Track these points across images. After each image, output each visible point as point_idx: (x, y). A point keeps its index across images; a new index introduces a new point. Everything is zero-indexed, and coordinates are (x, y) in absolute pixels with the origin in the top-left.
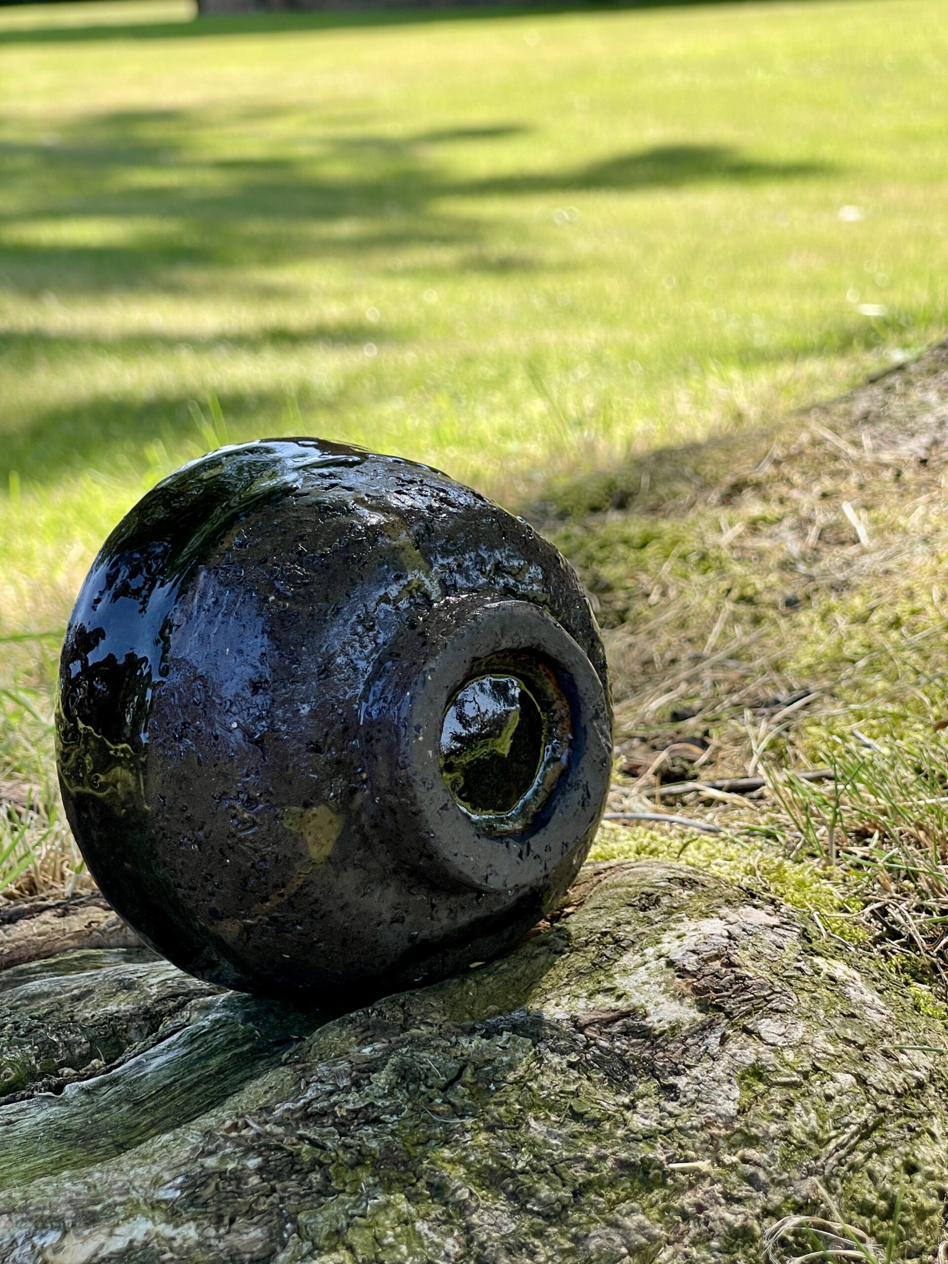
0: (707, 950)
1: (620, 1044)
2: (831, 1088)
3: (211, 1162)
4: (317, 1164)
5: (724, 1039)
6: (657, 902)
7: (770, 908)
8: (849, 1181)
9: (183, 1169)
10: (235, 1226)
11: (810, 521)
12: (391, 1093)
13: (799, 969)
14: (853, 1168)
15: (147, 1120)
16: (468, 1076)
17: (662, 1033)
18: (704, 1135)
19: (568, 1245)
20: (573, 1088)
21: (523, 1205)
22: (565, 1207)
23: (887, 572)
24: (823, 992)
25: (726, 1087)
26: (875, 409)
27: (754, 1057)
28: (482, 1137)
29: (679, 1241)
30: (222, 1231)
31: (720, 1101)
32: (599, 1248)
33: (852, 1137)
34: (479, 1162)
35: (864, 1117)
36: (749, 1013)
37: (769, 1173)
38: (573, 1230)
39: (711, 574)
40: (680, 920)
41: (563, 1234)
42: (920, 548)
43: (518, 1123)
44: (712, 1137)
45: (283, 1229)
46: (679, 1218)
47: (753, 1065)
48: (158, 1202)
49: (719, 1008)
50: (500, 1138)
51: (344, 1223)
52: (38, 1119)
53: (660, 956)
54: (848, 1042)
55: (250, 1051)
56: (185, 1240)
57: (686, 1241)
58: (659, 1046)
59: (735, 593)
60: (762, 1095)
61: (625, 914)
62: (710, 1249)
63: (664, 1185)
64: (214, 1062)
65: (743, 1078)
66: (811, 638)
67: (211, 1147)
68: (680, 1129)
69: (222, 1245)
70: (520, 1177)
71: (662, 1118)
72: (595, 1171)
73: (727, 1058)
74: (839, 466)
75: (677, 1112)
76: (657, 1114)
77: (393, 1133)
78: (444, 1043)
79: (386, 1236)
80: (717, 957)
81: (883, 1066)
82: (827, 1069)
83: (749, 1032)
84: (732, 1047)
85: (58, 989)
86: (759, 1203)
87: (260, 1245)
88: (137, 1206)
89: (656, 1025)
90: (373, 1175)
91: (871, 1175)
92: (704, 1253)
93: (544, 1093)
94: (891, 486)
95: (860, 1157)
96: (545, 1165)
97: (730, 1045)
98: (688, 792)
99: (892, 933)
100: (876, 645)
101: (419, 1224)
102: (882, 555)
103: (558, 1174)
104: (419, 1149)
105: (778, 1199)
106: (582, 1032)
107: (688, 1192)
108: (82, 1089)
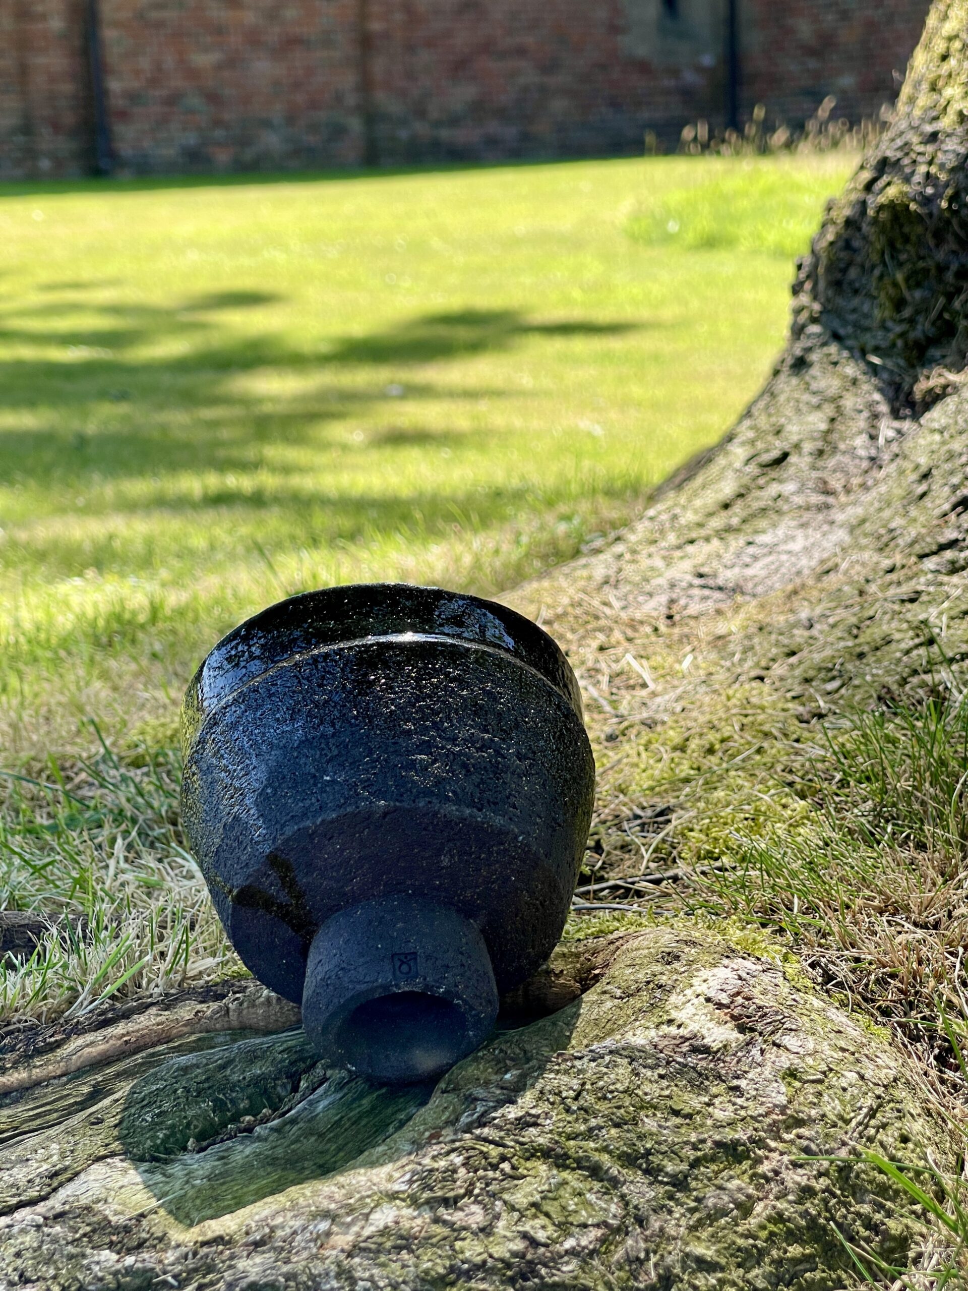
0: (730, 989)
1: (692, 1060)
2: (844, 1082)
3: (426, 1162)
4: (503, 1159)
6: (677, 958)
7: (753, 959)
9: (407, 1168)
10: (459, 1205)
13: (794, 1000)
14: (871, 1140)
16: (589, 1089)
17: (719, 1049)
18: (768, 1120)
19: (693, 1204)
20: (667, 1093)
21: (656, 1178)
22: (686, 1177)
23: (683, 710)
24: (814, 1016)
25: (775, 1085)
26: (612, 574)
27: (788, 1063)
28: (613, 1131)
29: (766, 1198)
30: (450, 1210)
31: (774, 1095)
32: (715, 1205)
33: (865, 1117)
34: (618, 1149)
35: (869, 1102)
36: (773, 1032)
37: (818, 1145)
38: (695, 1193)
40: (698, 970)
41: (688, 1197)
43: (635, 1121)
44: (775, 1122)
45: (493, 1204)
46: (762, 1181)
47: (789, 1069)
48: (397, 1192)
49: (752, 1030)
50: (628, 1131)
51: (536, 1197)
52: (247, 1153)
53: (698, 996)
54: (843, 1050)
57: (771, 1197)
58: (719, 1059)
60: (800, 1090)
61: (658, 968)
62: (788, 1202)
63: (748, 1158)
65: (784, 1078)
66: (643, 766)
68: (751, 1117)
69: (454, 1219)
70: (650, 1157)
71: (736, 1110)
72: (700, 1150)
74: (602, 623)
75: (745, 1105)
76: (731, 1108)
77: (551, 1131)
79: (569, 1205)
80: (739, 993)
81: (871, 1067)
82: (838, 1069)
83: (779, 1046)
84: (770, 1056)
86: (814, 1167)
87: (481, 1218)
88: (381, 1197)
89: (713, 1045)
90: (545, 1163)
91: (882, 1144)
92: (786, 1205)
93: (648, 1098)
94: (653, 638)
95: (872, 1131)
96: (664, 1148)
97: (768, 1056)
98: (603, 890)
99: (828, 977)
100: (704, 768)
101: (588, 1196)
102: (672, 695)
103: (676, 1154)
104: (572, 1143)
105: (826, 1164)
106: (661, 1052)
107: (766, 1162)
108: (272, 1129)
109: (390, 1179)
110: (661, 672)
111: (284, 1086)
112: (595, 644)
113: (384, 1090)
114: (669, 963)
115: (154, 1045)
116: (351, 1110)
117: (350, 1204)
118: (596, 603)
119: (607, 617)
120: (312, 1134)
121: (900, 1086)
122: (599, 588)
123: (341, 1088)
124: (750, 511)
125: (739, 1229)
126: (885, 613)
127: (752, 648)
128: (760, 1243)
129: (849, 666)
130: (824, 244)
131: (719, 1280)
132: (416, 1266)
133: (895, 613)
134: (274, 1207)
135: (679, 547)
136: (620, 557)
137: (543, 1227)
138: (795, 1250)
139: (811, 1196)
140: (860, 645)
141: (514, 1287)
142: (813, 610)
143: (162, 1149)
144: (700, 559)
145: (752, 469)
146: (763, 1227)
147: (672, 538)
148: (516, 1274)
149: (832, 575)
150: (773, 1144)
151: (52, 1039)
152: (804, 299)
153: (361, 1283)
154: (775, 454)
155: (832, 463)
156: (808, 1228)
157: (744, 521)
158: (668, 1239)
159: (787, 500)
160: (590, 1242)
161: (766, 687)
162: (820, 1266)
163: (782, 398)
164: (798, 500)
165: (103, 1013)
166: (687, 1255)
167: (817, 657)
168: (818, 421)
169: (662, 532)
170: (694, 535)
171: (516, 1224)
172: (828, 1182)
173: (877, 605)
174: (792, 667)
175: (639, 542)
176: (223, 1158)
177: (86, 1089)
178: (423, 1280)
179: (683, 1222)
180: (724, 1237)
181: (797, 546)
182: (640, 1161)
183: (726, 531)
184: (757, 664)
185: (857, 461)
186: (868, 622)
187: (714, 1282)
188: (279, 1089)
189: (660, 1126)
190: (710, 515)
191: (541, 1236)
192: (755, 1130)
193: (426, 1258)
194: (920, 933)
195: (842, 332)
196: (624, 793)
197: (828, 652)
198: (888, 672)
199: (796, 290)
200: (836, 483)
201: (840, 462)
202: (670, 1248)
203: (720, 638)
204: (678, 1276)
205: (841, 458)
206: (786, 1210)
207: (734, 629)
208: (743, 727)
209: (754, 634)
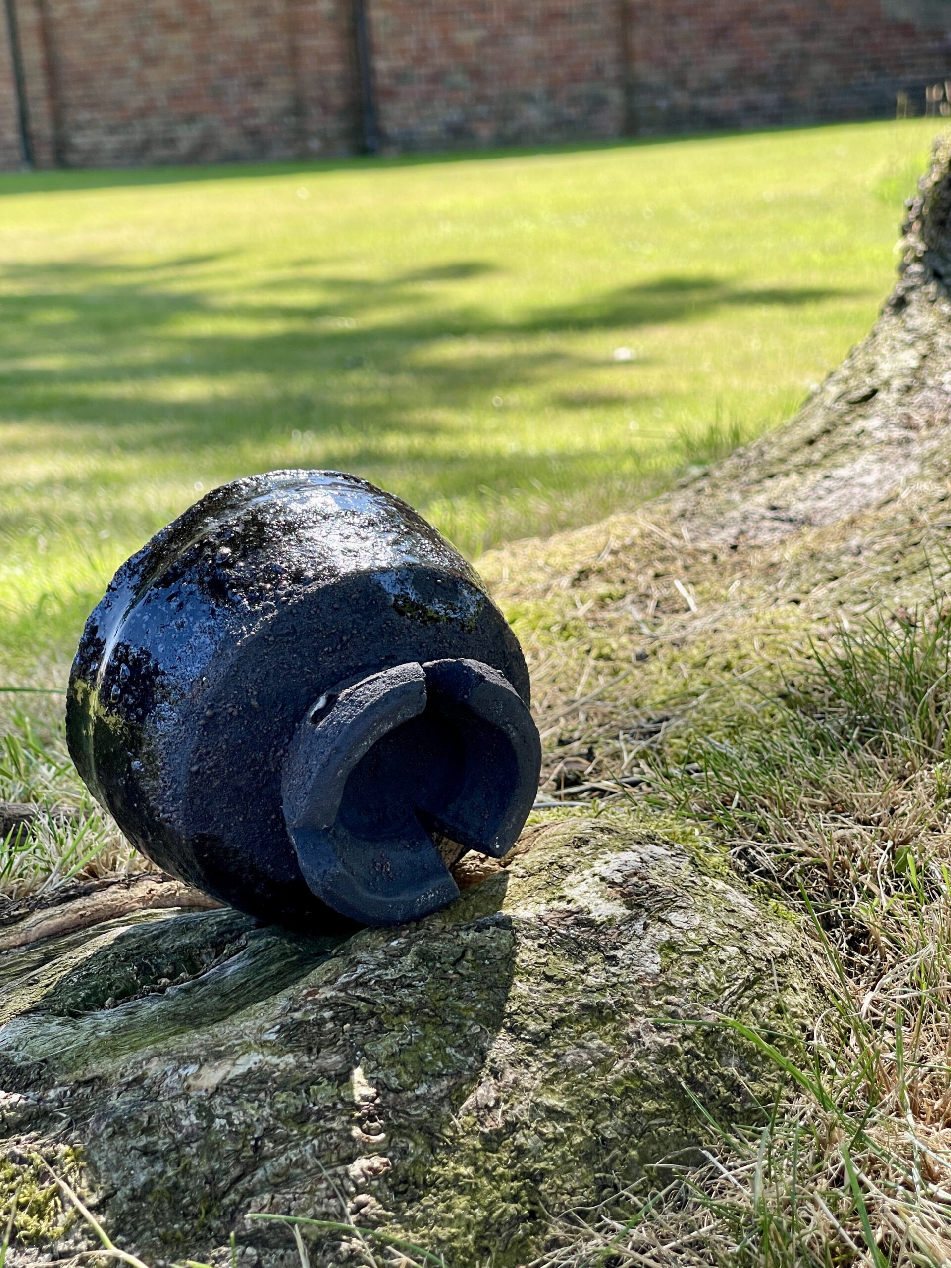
0: (628, 870)
1: (574, 932)
2: (723, 956)
3: (297, 1015)
4: (372, 1014)
5: (646, 926)
6: (586, 842)
7: (666, 846)
8: (740, 1017)
9: (278, 1021)
10: (321, 1054)
11: (648, 596)
12: (416, 969)
13: (693, 882)
14: (741, 1008)
15: (234, 1005)
16: (469, 955)
17: (603, 923)
18: (638, 987)
19: (551, 1060)
20: (544, 960)
21: (518, 1035)
22: (547, 1036)
23: (715, 631)
24: (710, 896)
25: (651, 955)
26: (690, 507)
27: (668, 936)
28: (484, 994)
29: (627, 1056)
30: (312, 1058)
31: (647, 964)
32: (573, 1062)
33: (739, 988)
34: (484, 1009)
35: (747, 974)
36: (661, 909)
37: (684, 1011)
38: (554, 1050)
39: (572, 640)
40: (604, 853)
41: (547, 1054)
42: (740, 612)
43: (508, 984)
44: (644, 987)
45: (355, 1055)
46: (625, 1042)
47: (667, 941)
48: (265, 1042)
49: (640, 906)
50: (498, 994)
51: (396, 1048)
52: (153, 1009)
53: (595, 875)
54: (731, 926)
55: (298, 960)
56: (287, 1065)
57: (632, 1056)
58: (601, 932)
59: (594, 653)
60: (676, 961)
61: (564, 851)
62: (648, 1061)
63: (613, 1020)
64: (274, 968)
65: (661, 950)
66: (661, 682)
67: (296, 1007)
68: (622, 983)
69: (314, 1066)
70: (515, 1017)
71: (608, 977)
72: (566, 1012)
73: (649, 937)
74: (666, 553)
75: (618, 973)
76: (604, 975)
77: (422, 992)
78: (449, 936)
79: (426, 1057)
80: (635, 874)
81: (758, 943)
82: (720, 943)
83: (663, 921)
84: (652, 930)
85: (141, 931)
86: (680, 1030)
87: (340, 1066)
88: (250, 1045)
89: (597, 918)
90: (412, 1020)
91: (754, 1013)
92: (645, 1064)
93: (524, 965)
94: (710, 567)
95: (746, 1001)
96: (530, 1009)
97: (651, 929)
98: (582, 792)
99: (752, 866)
100: (714, 683)
101: (448, 1050)
102: (710, 619)
103: (541, 1015)
104: (442, 1003)
105: (691, 1029)
106: (546, 924)
107: (631, 1025)
108: (180, 989)
109: (261, 1030)
110: (707, 596)
111: (208, 954)
112: (651, 572)
113: (295, 958)
114: (578, 847)
115: (107, 919)
116: (258, 974)
117: (220, 1051)
118: (666, 535)
119: (673, 547)
120: (216, 995)
121: (791, 962)
122: (673, 522)
123: (255, 956)
124: (833, 447)
125: (596, 1084)
126: (929, 539)
127: (798, 574)
128: (614, 1098)
129: (883, 590)
130: (929, 184)
131: (567, 1129)
132: (272, 1105)
133: (940, 538)
134: (151, 1052)
135: (759, 482)
136: (700, 491)
137: (398, 1076)
138: (649, 1105)
139: (672, 1057)
140: (897, 570)
141: (361, 1127)
142: (863, 537)
143: (81, 1006)
144: (776, 493)
145: (842, 406)
146: (617, 1083)
147: (754, 474)
148: (364, 1115)
149: (892, 506)
150: (640, 1009)
151: (17, 913)
152: (912, 239)
153: (217, 1120)
154: (865, 391)
155: (918, 398)
156: (666, 1086)
157: (825, 456)
158: (521, 1090)
159: (870, 435)
160: (442, 1091)
161: (800, 610)
162: (675, 1122)
163: (880, 337)
164: (881, 435)
165: (67, 890)
166: (537, 1105)
167: (856, 581)
168: (910, 358)
169: (747, 468)
170: (774, 470)
171: (372, 1072)
172: (692, 1044)
173: (924, 532)
174: (831, 591)
175: (723, 478)
176: (131, 1013)
177: (37, 957)
178: (276, 1118)
179: (539, 1076)
180: (578, 1090)
181: (869, 480)
182: (506, 1020)
183: (806, 466)
184: (799, 590)
185: (943, 396)
186: (913, 549)
187: (562, 1130)
188: (204, 957)
189: (531, 990)
190: (795, 450)
191: (394, 1082)
192: (623, 994)
193: (281, 1099)
194: (859, 828)
195: (942, 270)
196: (637, 706)
197: (867, 576)
198: (917, 594)
199: (905, 230)
200: (919, 419)
201: (928, 398)
202: (522, 1098)
203: (772, 565)
204: (525, 1124)
205: (929, 394)
206: (646, 1068)
207: (787, 556)
208: (763, 646)
209: (805, 561)
